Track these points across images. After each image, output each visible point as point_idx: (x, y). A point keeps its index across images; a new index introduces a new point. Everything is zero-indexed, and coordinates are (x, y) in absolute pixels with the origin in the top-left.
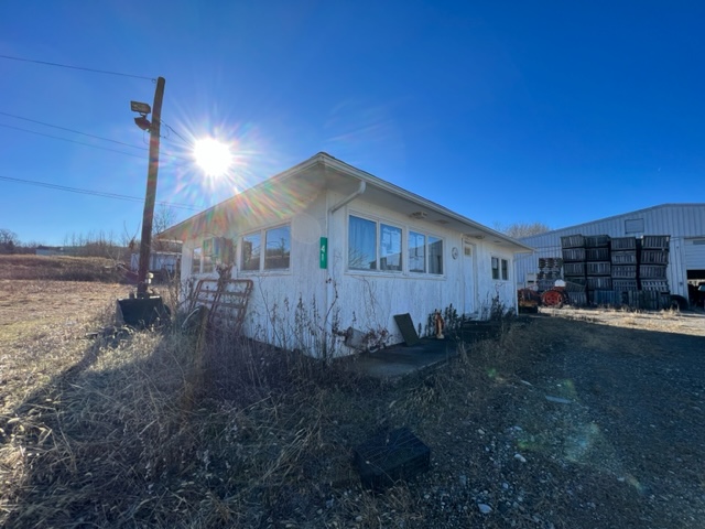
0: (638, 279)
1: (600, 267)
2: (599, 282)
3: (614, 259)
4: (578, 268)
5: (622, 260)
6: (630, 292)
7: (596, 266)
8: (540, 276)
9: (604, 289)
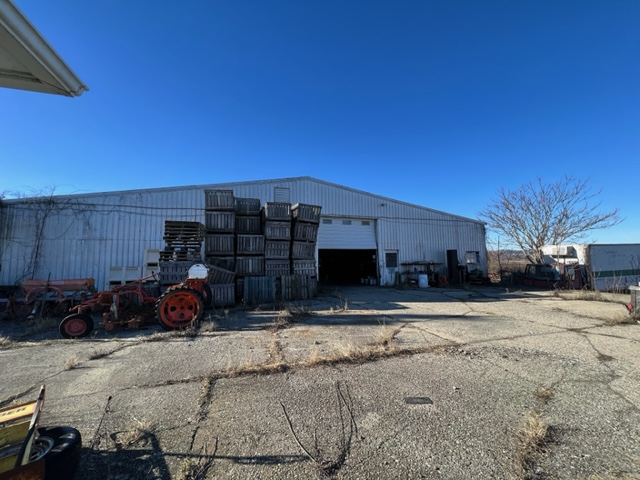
0: (291, 259)
1: (253, 243)
2: (251, 265)
3: (268, 232)
4: (225, 243)
5: (277, 234)
6: (283, 278)
7: (248, 240)
8: (166, 254)
9: (256, 276)
